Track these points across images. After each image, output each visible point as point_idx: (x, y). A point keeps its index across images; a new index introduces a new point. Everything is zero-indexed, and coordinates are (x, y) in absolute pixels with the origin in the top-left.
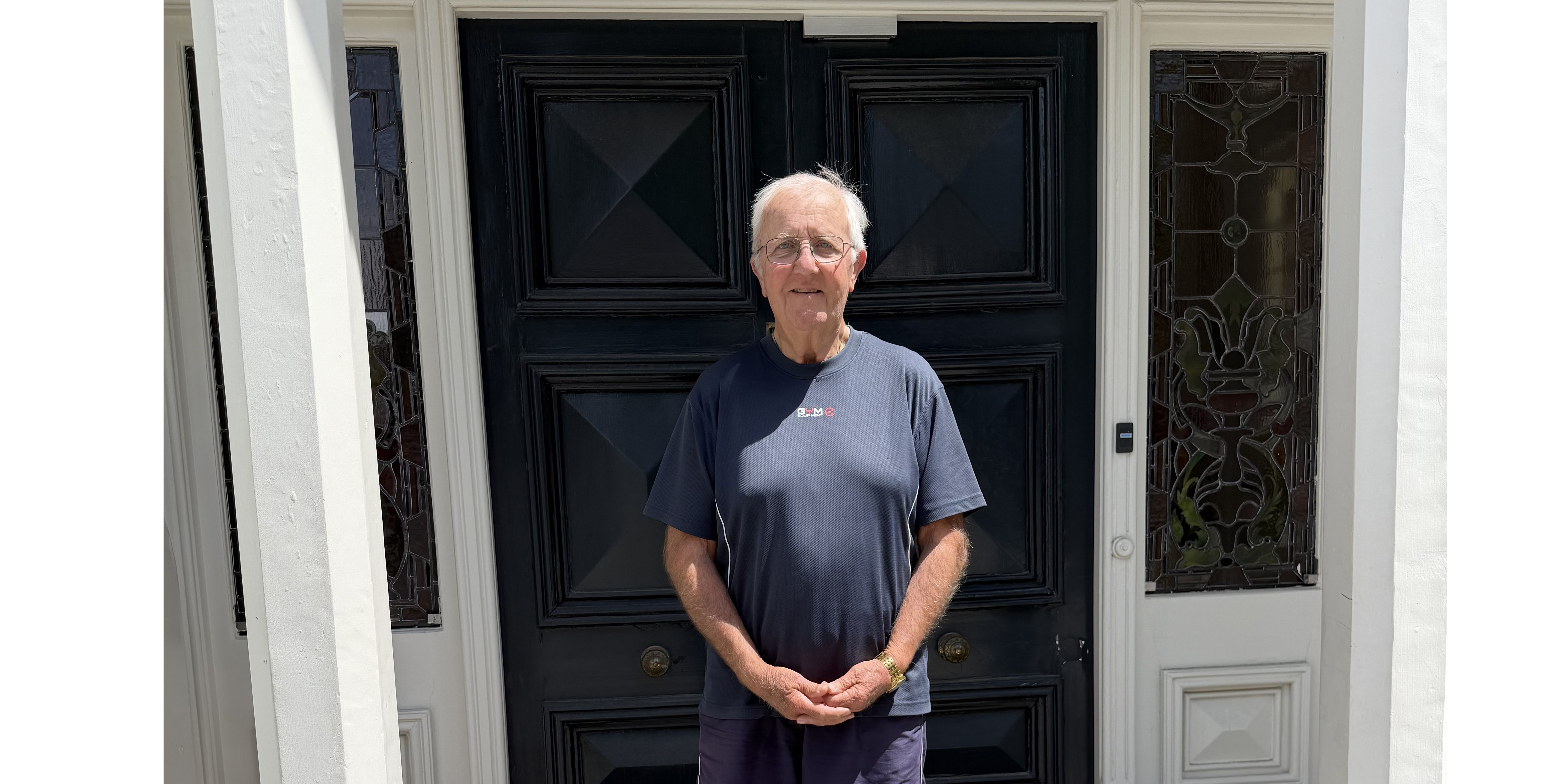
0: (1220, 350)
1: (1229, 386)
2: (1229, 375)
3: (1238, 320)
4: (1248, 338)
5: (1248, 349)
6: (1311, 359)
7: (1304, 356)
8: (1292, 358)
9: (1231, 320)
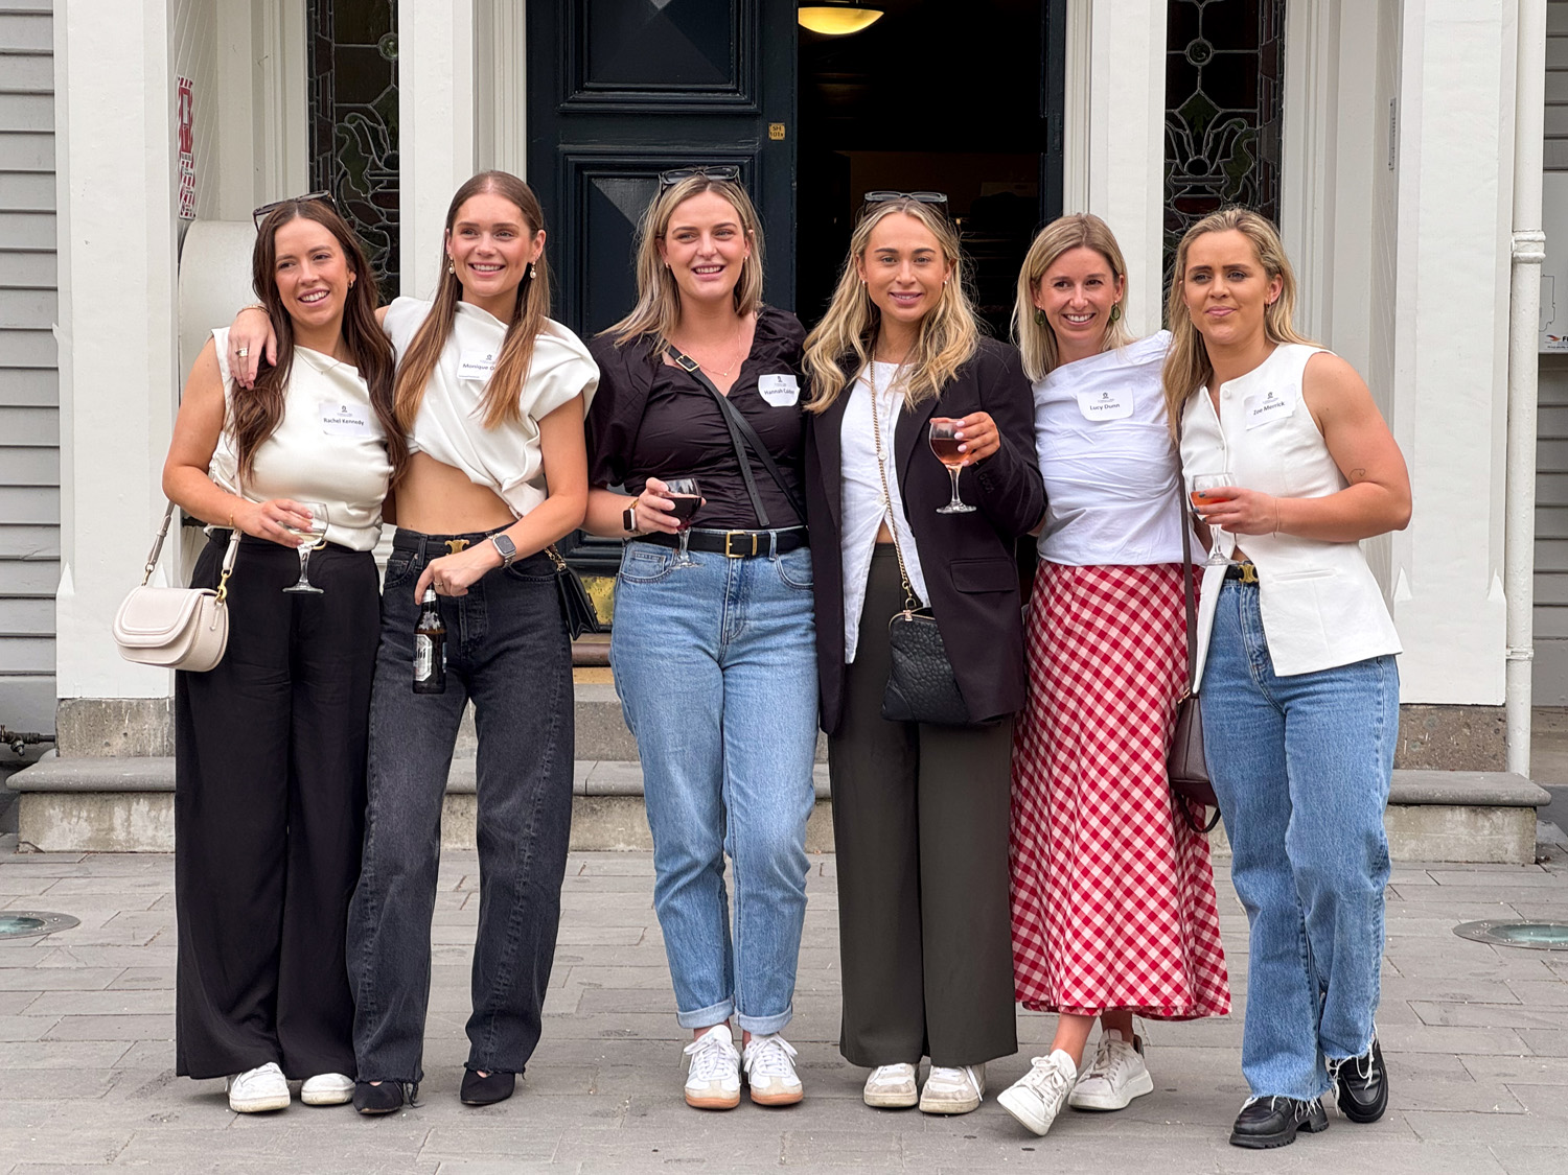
0: (1184, 159)
1: (1194, 190)
2: (1193, 180)
3: (1201, 131)
4: (1212, 148)
5: (1212, 158)
6: (1273, 167)
7: (1267, 165)
8: (1255, 168)
9: (1196, 130)
